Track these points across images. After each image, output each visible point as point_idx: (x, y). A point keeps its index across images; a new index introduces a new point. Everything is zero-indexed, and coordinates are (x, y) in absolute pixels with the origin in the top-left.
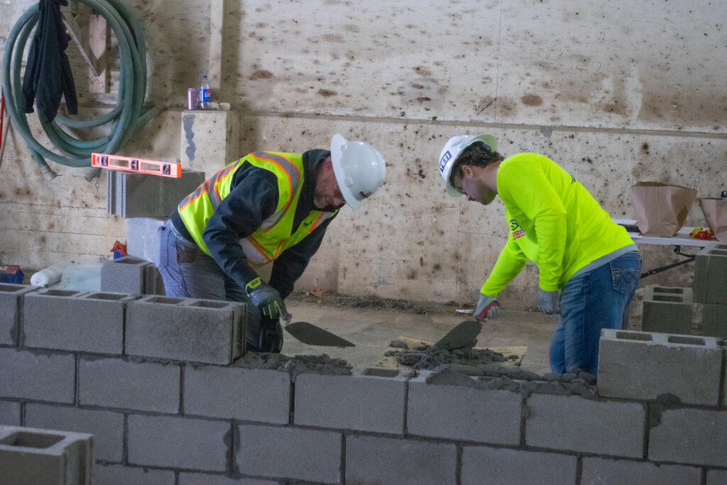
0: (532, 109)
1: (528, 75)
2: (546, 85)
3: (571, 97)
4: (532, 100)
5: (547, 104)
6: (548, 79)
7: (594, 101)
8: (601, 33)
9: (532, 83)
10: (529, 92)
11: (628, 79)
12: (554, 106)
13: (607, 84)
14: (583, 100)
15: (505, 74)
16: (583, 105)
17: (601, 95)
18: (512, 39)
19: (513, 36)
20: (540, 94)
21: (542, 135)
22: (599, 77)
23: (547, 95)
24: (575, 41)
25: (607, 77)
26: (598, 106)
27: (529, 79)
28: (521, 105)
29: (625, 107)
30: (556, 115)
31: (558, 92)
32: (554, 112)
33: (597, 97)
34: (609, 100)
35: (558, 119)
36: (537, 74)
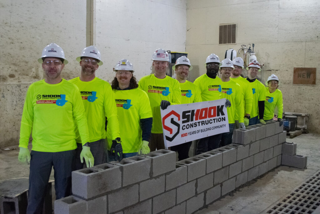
0: (12, 79)
1: (10, 67)
2: (16, 71)
3: (24, 74)
4: (12, 76)
5: (17, 77)
6: (16, 69)
7: (30, 75)
8: (31, 54)
9: (12, 70)
10: (11, 73)
11: (39, 68)
12: (19, 77)
13: (34, 70)
14: (27, 75)
15: (3, 68)
16: (27, 77)
17: (32, 73)
18: (4, 56)
19: (5, 55)
20: (14, 74)
21: (18, 87)
22: (31, 68)
23: (17, 74)
24: (24, 56)
25: (33, 68)
26: (32, 77)
27: (10, 69)
28: (8, 78)
29: (39, 77)
30: (20, 80)
31: (19, 73)
32: (19, 79)
33: (31, 74)
34: (34, 75)
35: (20, 81)
36: (13, 67)
